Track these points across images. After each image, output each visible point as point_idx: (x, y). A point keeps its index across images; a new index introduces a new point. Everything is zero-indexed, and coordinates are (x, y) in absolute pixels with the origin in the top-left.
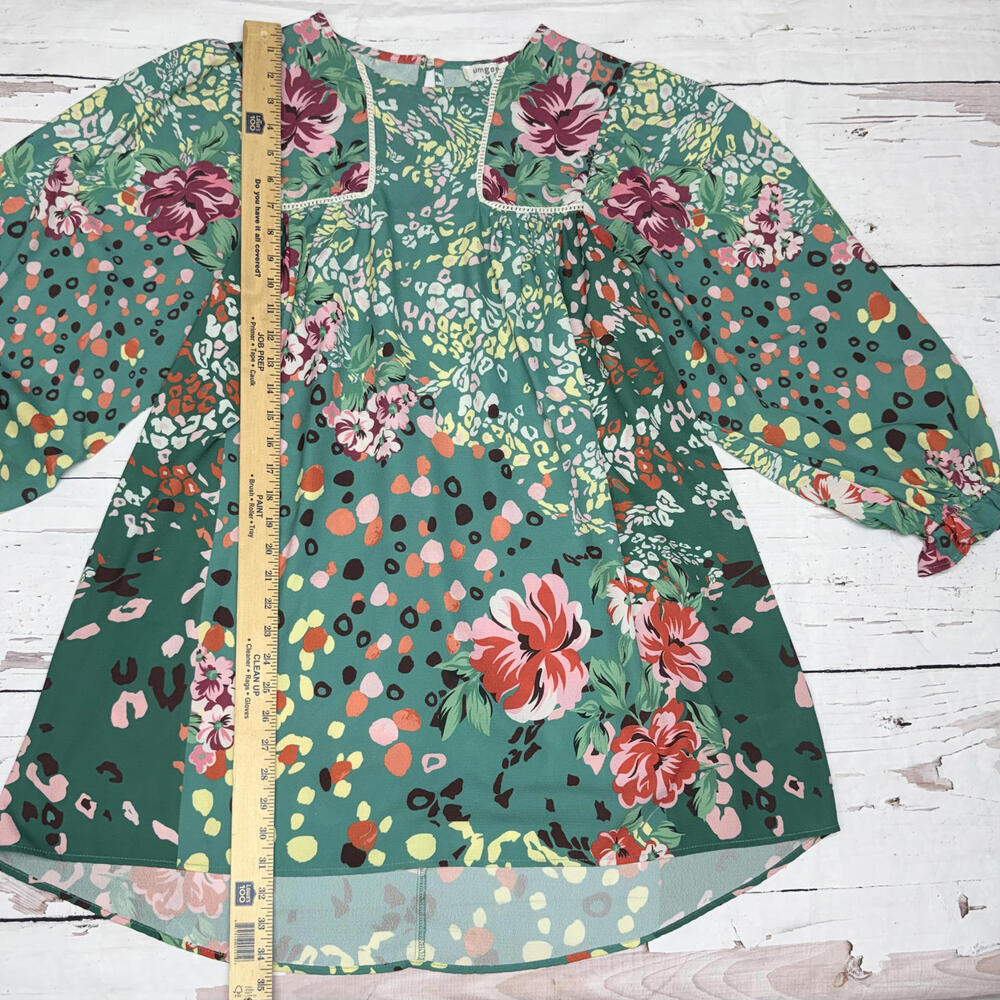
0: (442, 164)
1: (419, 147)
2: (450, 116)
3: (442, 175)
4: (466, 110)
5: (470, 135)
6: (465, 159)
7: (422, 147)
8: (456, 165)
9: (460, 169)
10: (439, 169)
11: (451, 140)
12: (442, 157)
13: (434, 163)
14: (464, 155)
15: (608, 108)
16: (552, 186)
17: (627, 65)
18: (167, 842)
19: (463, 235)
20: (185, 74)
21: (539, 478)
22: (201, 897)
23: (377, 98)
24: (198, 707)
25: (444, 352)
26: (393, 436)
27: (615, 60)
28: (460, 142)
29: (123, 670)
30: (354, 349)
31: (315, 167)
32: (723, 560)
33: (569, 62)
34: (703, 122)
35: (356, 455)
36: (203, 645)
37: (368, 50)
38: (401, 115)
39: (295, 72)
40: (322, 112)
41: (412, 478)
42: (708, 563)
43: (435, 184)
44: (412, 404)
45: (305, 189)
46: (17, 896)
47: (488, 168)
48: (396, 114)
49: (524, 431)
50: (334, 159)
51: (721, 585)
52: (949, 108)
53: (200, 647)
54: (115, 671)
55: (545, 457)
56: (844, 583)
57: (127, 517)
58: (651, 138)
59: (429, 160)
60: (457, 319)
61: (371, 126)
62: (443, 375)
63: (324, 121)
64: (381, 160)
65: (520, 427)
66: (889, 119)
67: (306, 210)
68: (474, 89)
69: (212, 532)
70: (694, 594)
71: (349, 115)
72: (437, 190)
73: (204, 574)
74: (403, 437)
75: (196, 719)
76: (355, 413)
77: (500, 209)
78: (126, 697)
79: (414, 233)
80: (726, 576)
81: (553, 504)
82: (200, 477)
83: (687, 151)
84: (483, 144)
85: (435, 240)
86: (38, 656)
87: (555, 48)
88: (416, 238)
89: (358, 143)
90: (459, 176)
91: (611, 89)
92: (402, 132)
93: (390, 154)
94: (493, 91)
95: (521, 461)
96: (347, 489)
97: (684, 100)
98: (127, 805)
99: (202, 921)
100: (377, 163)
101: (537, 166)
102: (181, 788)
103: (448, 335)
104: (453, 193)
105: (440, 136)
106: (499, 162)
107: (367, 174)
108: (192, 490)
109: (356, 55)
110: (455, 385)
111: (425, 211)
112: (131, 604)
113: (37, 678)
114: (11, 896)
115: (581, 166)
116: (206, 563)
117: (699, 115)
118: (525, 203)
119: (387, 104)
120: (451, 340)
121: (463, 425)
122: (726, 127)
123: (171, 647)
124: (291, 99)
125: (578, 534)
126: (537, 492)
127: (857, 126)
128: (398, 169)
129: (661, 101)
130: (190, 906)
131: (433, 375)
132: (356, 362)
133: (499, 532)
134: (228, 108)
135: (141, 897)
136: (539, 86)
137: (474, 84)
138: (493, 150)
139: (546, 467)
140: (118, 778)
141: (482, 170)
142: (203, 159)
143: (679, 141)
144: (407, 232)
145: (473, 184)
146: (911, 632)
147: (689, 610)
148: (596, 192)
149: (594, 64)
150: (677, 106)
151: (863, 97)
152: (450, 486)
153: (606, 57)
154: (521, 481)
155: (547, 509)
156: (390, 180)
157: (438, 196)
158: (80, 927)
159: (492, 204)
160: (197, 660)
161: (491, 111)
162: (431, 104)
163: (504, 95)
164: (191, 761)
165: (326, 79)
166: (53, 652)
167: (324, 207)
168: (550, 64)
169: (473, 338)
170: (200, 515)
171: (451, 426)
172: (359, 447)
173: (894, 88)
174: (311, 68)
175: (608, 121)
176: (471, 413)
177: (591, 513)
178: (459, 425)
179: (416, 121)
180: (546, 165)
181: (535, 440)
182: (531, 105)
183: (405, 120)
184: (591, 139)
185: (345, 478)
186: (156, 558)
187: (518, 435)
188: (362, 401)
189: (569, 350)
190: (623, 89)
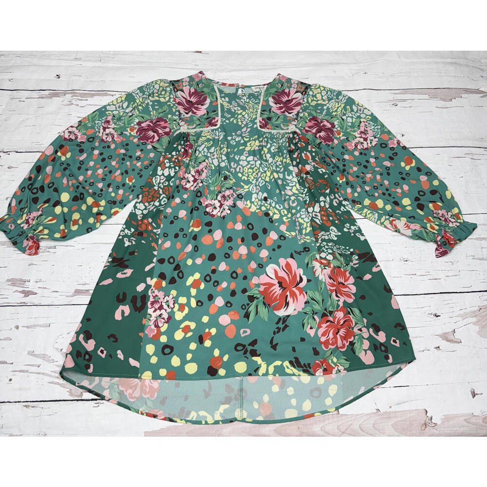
0: (244, 117)
2: (247, 102)
3: (245, 121)
4: (253, 100)
5: (254, 108)
6: (253, 116)
7: (237, 112)
8: (249, 118)
9: (251, 119)
10: (243, 119)
11: (247, 109)
12: (244, 115)
13: (242, 117)
14: (252, 114)
15: (303, 99)
16: (284, 124)
17: (309, 85)
18: (135, 367)
19: (252, 140)
20: (154, 89)
21: (284, 223)
22: (148, 390)
23: (221, 97)
24: (150, 311)
25: (246, 179)
26: (228, 208)
27: (305, 84)
28: (251, 110)
29: (121, 297)
30: (213, 179)
31: (199, 119)
32: (358, 252)
33: (289, 85)
34: (338, 102)
35: (213, 216)
36: (154, 287)
37: (218, 82)
38: (230, 102)
39: (193, 90)
40: (201, 102)
41: (235, 223)
42: (352, 254)
43: (242, 123)
44: (235, 197)
45: (195, 125)
46: (71, 390)
47: (261, 118)
48: (228, 102)
49: (277, 206)
50: (206, 116)
51: (358, 262)
52: (427, 97)
53: (152, 288)
54: (118, 297)
55: (286, 215)
56: (407, 261)
57: (125, 239)
58: (319, 108)
59: (240, 116)
60: (251, 168)
61: (219, 106)
62: (246, 187)
63: (202, 105)
64: (222, 116)
66: (404, 100)
67: (195, 132)
68: (255, 94)
69: (157, 243)
70: (347, 265)
71: (211, 103)
72: (243, 125)
73: (155, 260)
74: (231, 209)
75: (150, 316)
76: (213, 201)
77: (266, 131)
78: (121, 307)
79: (235, 139)
80: (360, 258)
81: (289, 232)
82: (153, 224)
83: (333, 112)
84: (259, 111)
85: (242, 141)
86: (88, 291)
87: (284, 81)
88: (235, 141)
89: (215, 111)
90: (250, 121)
91: (304, 93)
92: (230, 108)
93: (226, 114)
94: (262, 94)
95: (276, 217)
96: (210, 228)
97: (331, 95)
98: (119, 352)
99: (148, 401)
100: (221, 118)
101: (279, 117)
102: (142, 344)
103: (248, 173)
104: (249, 126)
105: (244, 108)
106: (265, 116)
107: (217, 121)
108: (150, 229)
109: (214, 84)
110: (251, 190)
111: (239, 132)
112: (125, 271)
113: (87, 299)
114: (68, 390)
115: (295, 117)
116: (155, 256)
117: (336, 100)
118: (275, 129)
119: (225, 99)
120: (248, 175)
121: (254, 204)
122: (346, 104)
123: (141, 288)
124: (191, 98)
125: (300, 243)
126: (283, 228)
127: (393, 103)
128: (229, 119)
129: (322, 96)
130: (143, 395)
131: (242, 187)
132: (213, 183)
133: (269, 242)
134: (169, 101)
135: (122, 391)
136: (279, 92)
137: (256, 92)
138: (263, 112)
139: (286, 219)
140: (116, 341)
141: (259, 119)
142: (159, 116)
143: (330, 109)
144: (232, 139)
145: (256, 123)
146: (436, 279)
147: (345, 271)
148: (300, 125)
149: (298, 85)
150: (328, 98)
151: (394, 94)
152: (249, 226)
153: (302, 83)
154: (277, 224)
155: (287, 234)
156: (226, 122)
157: (243, 128)
158: (96, 403)
159: (263, 130)
160: (151, 293)
161: (262, 100)
162: (240, 99)
163: (266, 95)
164: (146, 332)
165: (203, 92)
166: (93, 289)
167: (202, 131)
168: (282, 86)
169: (257, 174)
170: (153, 238)
171: (249, 205)
172: (214, 213)
173: (406, 91)
174: (198, 89)
175: (304, 103)
176: (257, 200)
177: (304, 235)
178: (252, 204)
179: (235, 104)
180: (282, 117)
181: (282, 209)
182: (276, 98)
183: (231, 104)
184: (298, 108)
185: (209, 224)
186: (136, 254)
187: (275, 207)
188: (215, 197)
189: (293, 177)
190: (309, 92)
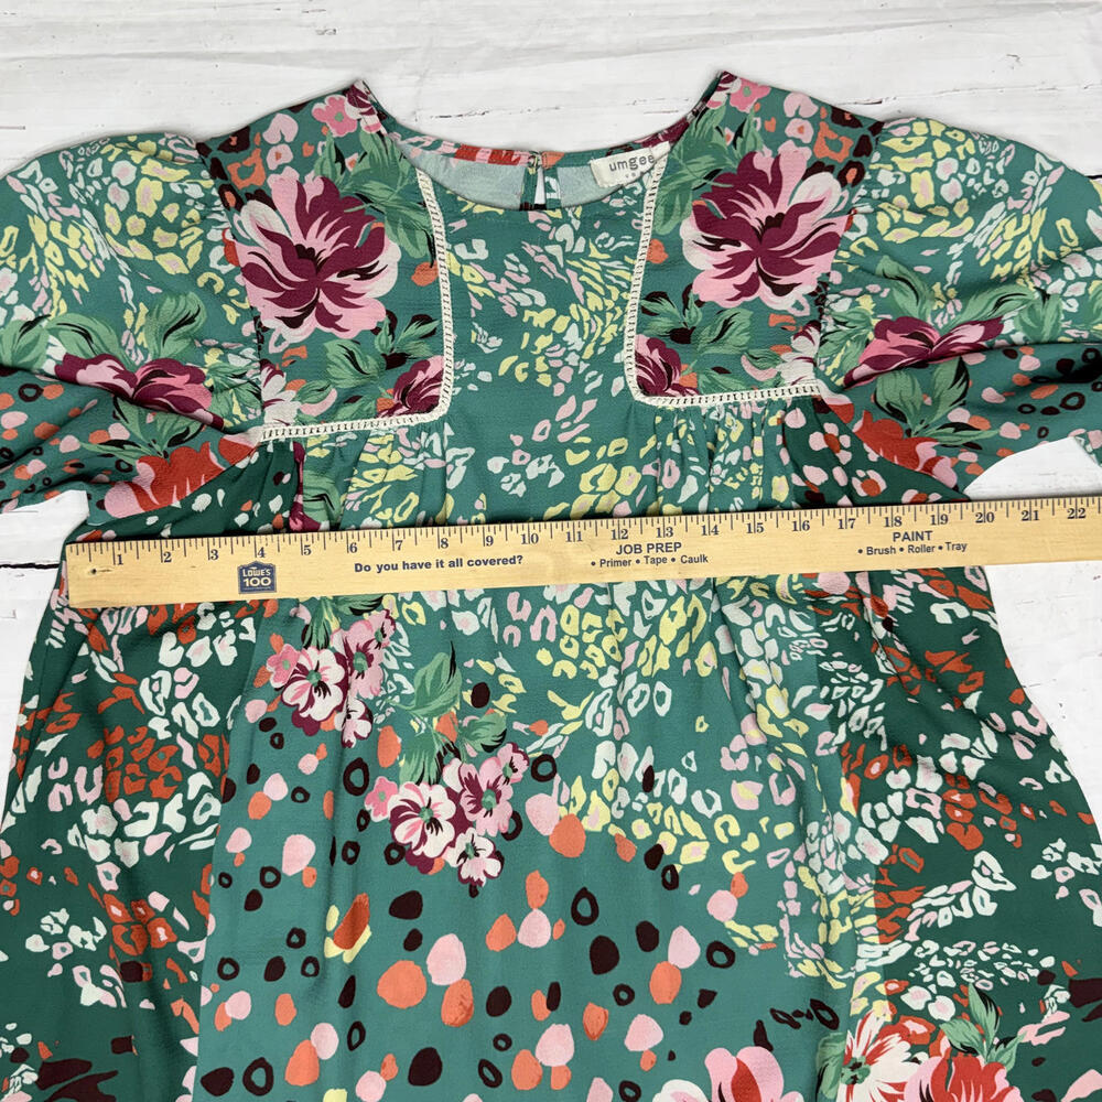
0: (564, 344)
1: (525, 319)
2: (576, 257)
3: (566, 364)
4: (606, 240)
5: (611, 283)
6: (603, 329)
7: (531, 319)
8: (587, 342)
9: (596, 348)
10: (560, 353)
11: (577, 302)
12: (564, 334)
13: (552, 345)
14: (600, 323)
15: (850, 211)
16: (755, 352)
17: (877, 127)
19: (606, 459)
21: (726, 881)
23: (454, 238)
25: (571, 671)
27: (855, 121)
28: (594, 302)
30: (420, 673)
31: (351, 356)
32: (1072, 974)
33: (771, 126)
34: (1019, 214)
35: (425, 864)
37: (437, 143)
38: (494, 265)
39: (314, 188)
40: (359, 261)
41: (519, 914)
43: (556, 380)
45: (333, 396)
47: (644, 339)
48: (485, 265)
49: (698, 800)
50: (383, 342)
55: (735, 843)
57: (78, 972)
58: (927, 253)
59: (543, 341)
60: (593, 607)
61: (445, 288)
62: (571, 712)
63: (366, 275)
64: (465, 350)
65: (690, 792)
67: (333, 438)
68: (616, 203)
69: (194, 1001)
70: (1005, 1042)
71: (407, 266)
72: (559, 390)
73: (190, 1079)
76: (423, 786)
77: (671, 407)
79: (521, 469)
80: (1074, 1000)
81: (751, 927)
82: (177, 915)
83: (993, 262)
84: (634, 298)
85: (558, 477)
87: (748, 108)
88: (524, 478)
89: (426, 320)
90: (595, 362)
91: (852, 172)
92: (497, 294)
93: (478, 335)
94: (649, 202)
95: (694, 854)
96: (410, 925)
97: (979, 178)
100: (457, 357)
101: (727, 325)
103: (578, 638)
104: (588, 390)
105: (561, 298)
106: (662, 325)
107: (438, 378)
108: (163, 937)
109: (415, 153)
110: (589, 725)
111: (542, 429)
115: (807, 312)
116: (191, 1060)
117: (1012, 204)
118: (714, 387)
119: (471, 250)
120: (584, 646)
121: (600, 794)
122: (1055, 207)
124: (305, 236)
125: (794, 974)
126: (723, 906)
128: (490, 363)
129: (938, 183)
131: (554, 715)
132: (422, 698)
133: (663, 987)
134: (203, 264)
136: (727, 177)
137: (614, 194)
138: (652, 307)
139: (736, 861)
141: (635, 343)
142: (163, 356)
143: (977, 249)
144: (508, 469)
145: (619, 370)
148: (836, 364)
149: (817, 130)
150: (968, 192)
152: (581, 907)
154: (695, 890)
155: (741, 935)
156: (479, 383)
157: (563, 399)
159: (657, 402)
161: (645, 238)
162: (544, 240)
163: (668, 210)
165: (367, 200)
167: (364, 436)
168: (739, 133)
169: (622, 646)
170: (174, 979)
171: (581, 796)
172: (431, 849)
174: (340, 178)
175: (851, 236)
176: (612, 775)
178: (594, 793)
179: (520, 273)
180: (743, 320)
181: (717, 815)
182: (716, 219)
183: (500, 273)
184: (821, 264)
185: (407, 906)
187: (688, 807)
188: (434, 766)
190: (875, 173)
